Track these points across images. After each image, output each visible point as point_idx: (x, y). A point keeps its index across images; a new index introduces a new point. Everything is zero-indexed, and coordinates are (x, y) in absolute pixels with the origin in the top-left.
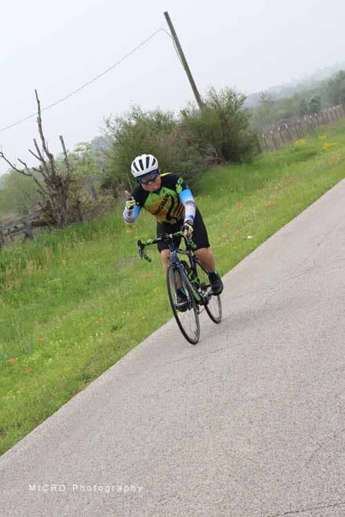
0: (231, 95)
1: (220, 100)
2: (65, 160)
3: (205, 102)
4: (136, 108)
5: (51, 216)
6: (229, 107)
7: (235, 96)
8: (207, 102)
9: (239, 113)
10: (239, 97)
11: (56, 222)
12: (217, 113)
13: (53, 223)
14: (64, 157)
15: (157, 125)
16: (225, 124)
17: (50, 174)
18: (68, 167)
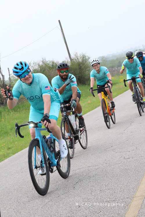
0: (84, 57)
1: (79, 58)
2: (9, 78)
3: (73, 58)
4: (44, 59)
5: (2, 101)
6: (83, 61)
7: (85, 57)
8: (74, 59)
9: (86, 64)
10: (87, 58)
11: (3, 103)
12: (77, 63)
13: (2, 104)
14: (9, 76)
15: (52, 67)
16: (80, 68)
17: (2, 83)
18: (10, 81)
